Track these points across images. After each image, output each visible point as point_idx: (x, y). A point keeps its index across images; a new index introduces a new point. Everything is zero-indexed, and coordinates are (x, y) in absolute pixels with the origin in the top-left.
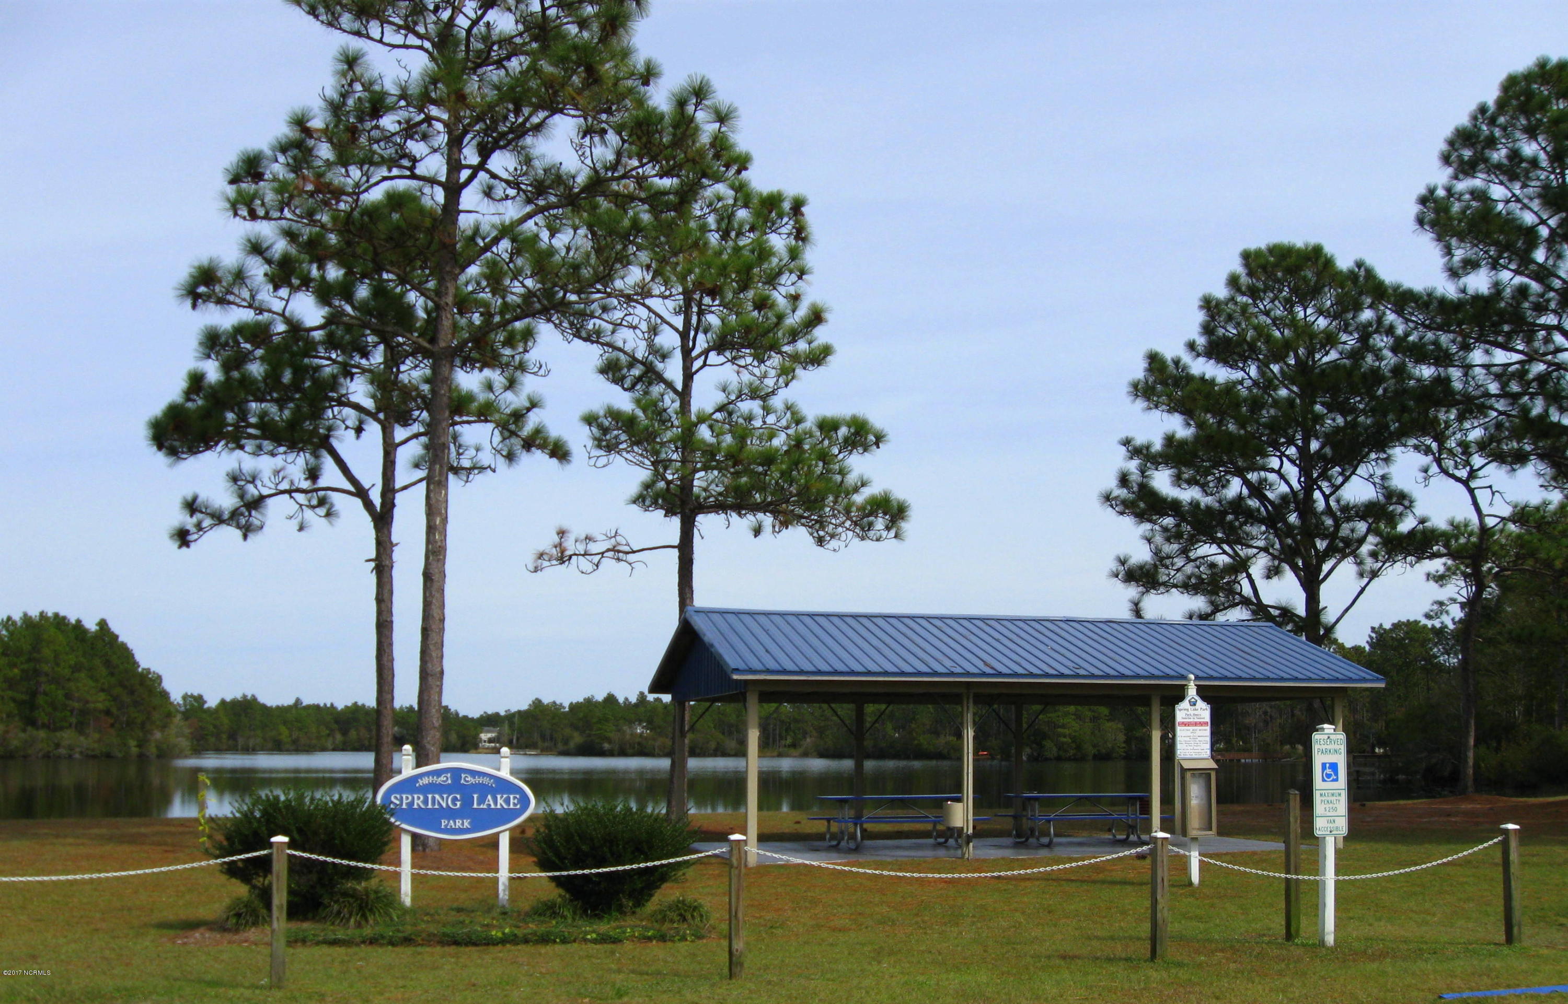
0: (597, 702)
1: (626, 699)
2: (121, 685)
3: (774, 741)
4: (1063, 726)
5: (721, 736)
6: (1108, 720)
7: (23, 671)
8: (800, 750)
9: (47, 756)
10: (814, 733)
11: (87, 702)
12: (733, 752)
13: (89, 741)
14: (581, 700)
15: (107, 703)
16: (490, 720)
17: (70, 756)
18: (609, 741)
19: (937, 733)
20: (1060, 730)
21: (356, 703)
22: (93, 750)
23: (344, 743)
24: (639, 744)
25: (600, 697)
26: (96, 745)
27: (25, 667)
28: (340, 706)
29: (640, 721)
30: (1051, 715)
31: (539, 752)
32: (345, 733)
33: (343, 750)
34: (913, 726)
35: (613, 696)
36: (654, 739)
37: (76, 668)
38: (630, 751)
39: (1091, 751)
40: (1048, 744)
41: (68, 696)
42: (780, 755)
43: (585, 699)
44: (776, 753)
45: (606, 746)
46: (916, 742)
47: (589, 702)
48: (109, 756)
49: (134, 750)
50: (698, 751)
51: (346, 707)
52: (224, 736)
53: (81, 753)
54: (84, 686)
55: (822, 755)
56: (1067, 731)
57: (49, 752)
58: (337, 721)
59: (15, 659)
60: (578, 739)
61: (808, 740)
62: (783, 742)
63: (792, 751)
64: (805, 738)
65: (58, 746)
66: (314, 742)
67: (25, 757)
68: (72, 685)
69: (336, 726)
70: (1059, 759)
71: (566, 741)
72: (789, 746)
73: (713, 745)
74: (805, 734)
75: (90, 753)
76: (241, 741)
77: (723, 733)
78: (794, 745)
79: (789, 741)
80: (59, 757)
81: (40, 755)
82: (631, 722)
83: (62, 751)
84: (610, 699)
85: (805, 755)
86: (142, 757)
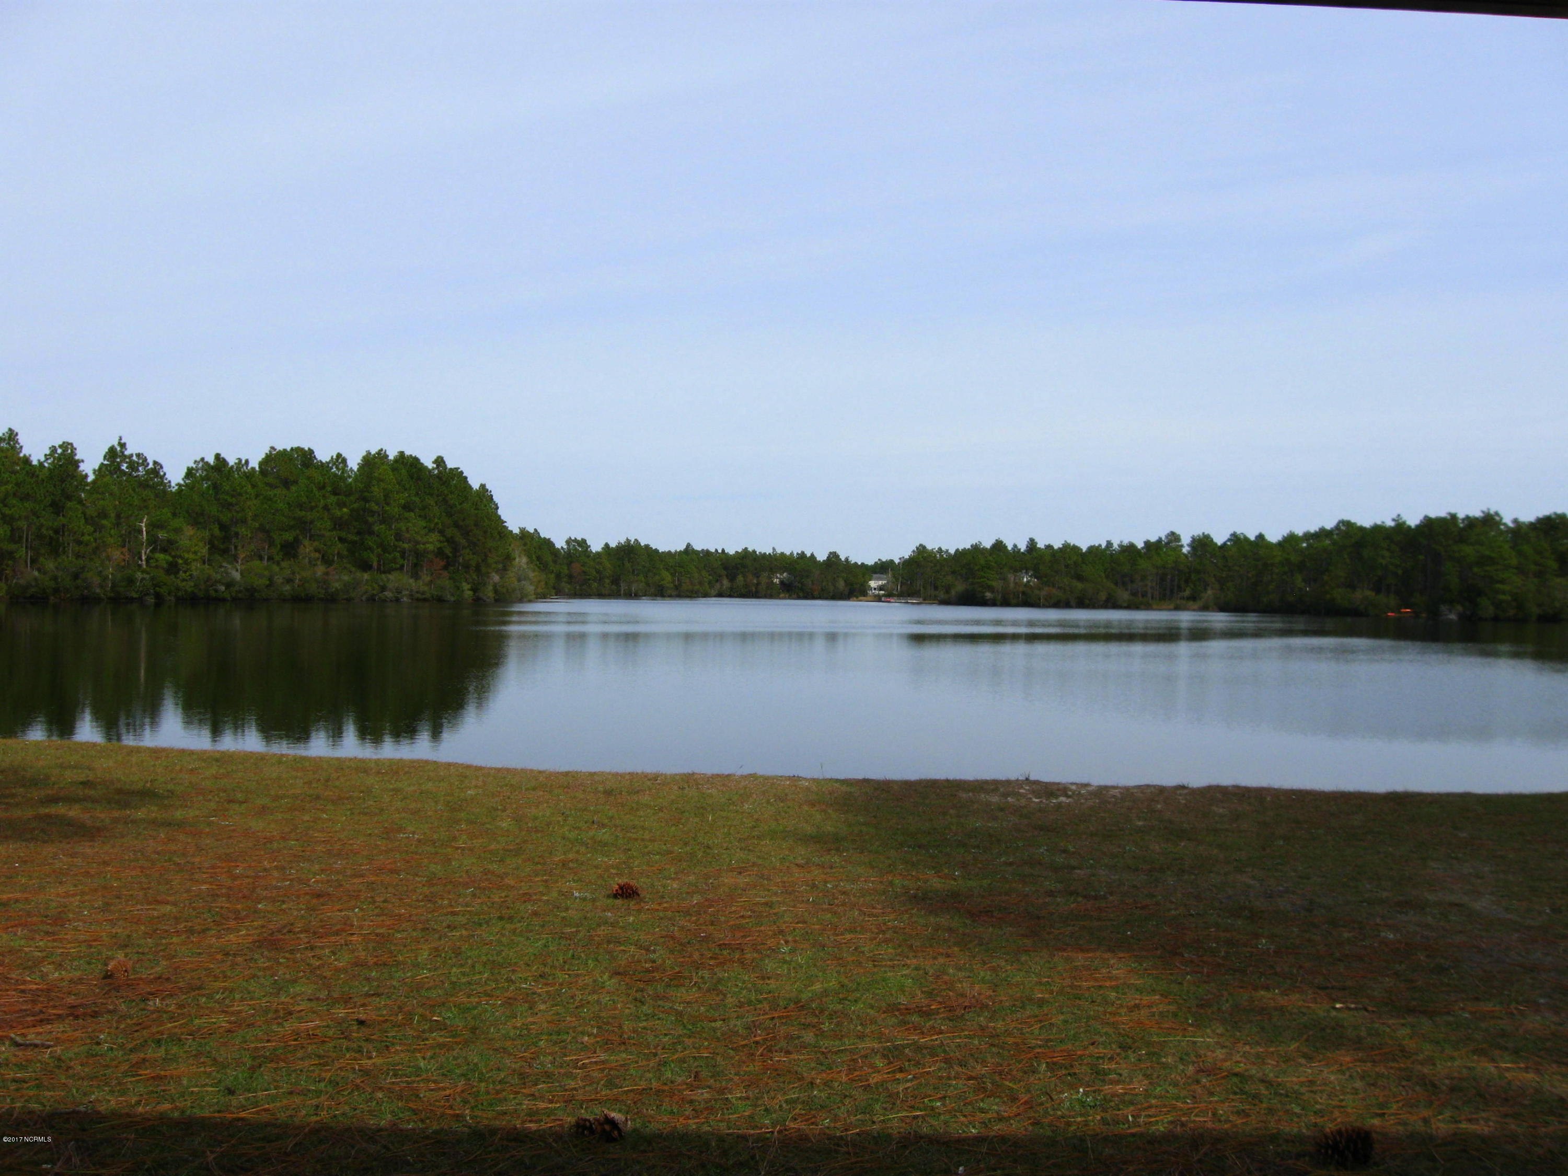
0: (985, 549)
1: (1015, 546)
2: (456, 525)
3: (1172, 591)
4: (1502, 582)
5: (1113, 586)
6: (1557, 576)
7: (352, 510)
8: (1200, 603)
9: (372, 599)
10: (1217, 586)
11: (417, 543)
12: (1125, 605)
13: (421, 585)
14: (968, 546)
15: (438, 545)
16: (882, 568)
17: (397, 600)
18: (991, 589)
19: (1352, 587)
20: (1498, 586)
21: (746, 548)
22: (423, 593)
23: (731, 589)
24: (1024, 593)
25: (987, 544)
26: (426, 588)
27: (356, 506)
28: (731, 551)
29: (1027, 570)
30: (1488, 568)
31: (921, 600)
32: (732, 578)
33: (730, 596)
34: (1325, 578)
35: (1002, 542)
36: (1040, 589)
37: (407, 507)
38: (1014, 601)
39: (1535, 610)
40: (1484, 602)
41: (398, 537)
42: (1177, 608)
43: (972, 546)
44: (1172, 606)
45: (988, 595)
46: (1328, 596)
47: (976, 548)
48: (440, 600)
49: (468, 594)
50: (1087, 602)
51: (737, 552)
52: (607, 581)
53: (411, 596)
54: (414, 525)
55: (1222, 609)
56: (1506, 588)
57: (373, 595)
58: (726, 568)
59: (344, 498)
60: (960, 587)
61: (1209, 592)
62: (1181, 594)
63: (1191, 603)
64: (1206, 589)
65: (383, 589)
66: (697, 587)
67: (349, 600)
68: (402, 526)
69: (724, 572)
70: (1496, 619)
71: (948, 590)
72: (1188, 599)
73: (1103, 596)
74: (1206, 585)
75: (419, 596)
76: (623, 587)
77: (1116, 584)
78: (1193, 598)
79: (1187, 593)
80: (385, 601)
81: (364, 598)
82: (1016, 570)
83: (388, 594)
84: (999, 546)
85: (1205, 608)
86: (477, 600)
